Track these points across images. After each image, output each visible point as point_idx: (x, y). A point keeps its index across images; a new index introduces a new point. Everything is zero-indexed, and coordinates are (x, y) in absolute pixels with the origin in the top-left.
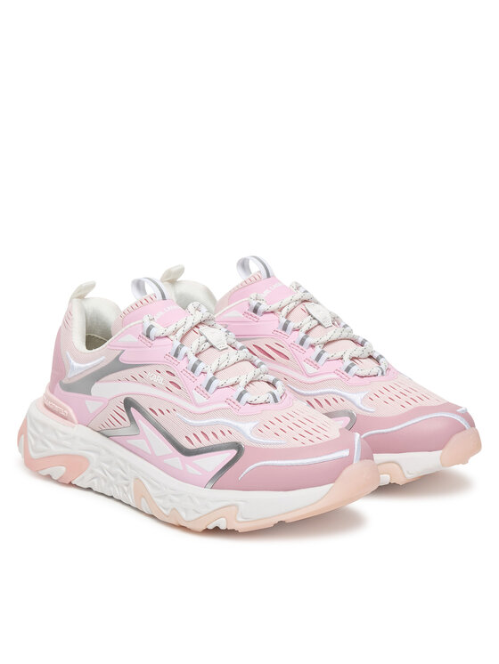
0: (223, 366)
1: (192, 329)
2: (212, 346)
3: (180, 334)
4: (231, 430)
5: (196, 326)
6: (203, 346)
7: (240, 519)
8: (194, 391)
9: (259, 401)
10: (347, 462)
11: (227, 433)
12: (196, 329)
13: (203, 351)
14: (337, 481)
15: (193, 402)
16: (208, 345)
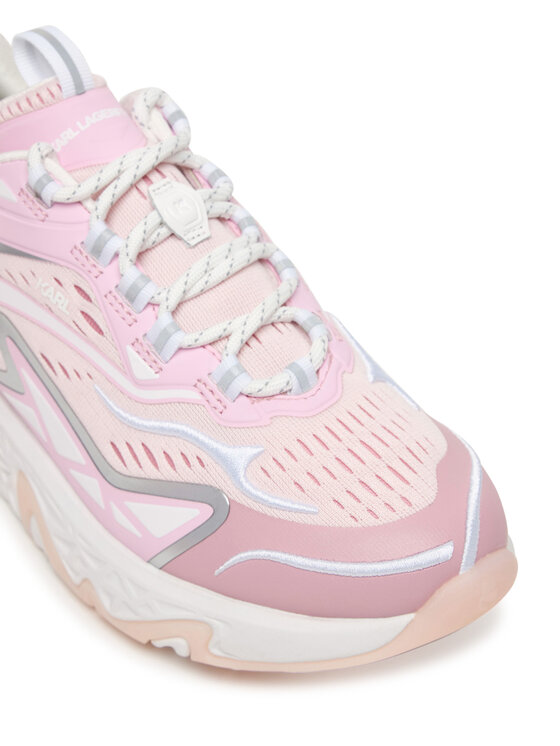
0: (196, 290)
1: (134, 186)
2: (173, 235)
3: (106, 199)
4: (204, 458)
5: (145, 177)
6: (154, 237)
7: (216, 652)
8: (130, 349)
9: (268, 391)
10: (446, 571)
11: (194, 461)
12: (143, 186)
13: (155, 245)
14: (420, 610)
15: (126, 369)
16: (164, 232)
